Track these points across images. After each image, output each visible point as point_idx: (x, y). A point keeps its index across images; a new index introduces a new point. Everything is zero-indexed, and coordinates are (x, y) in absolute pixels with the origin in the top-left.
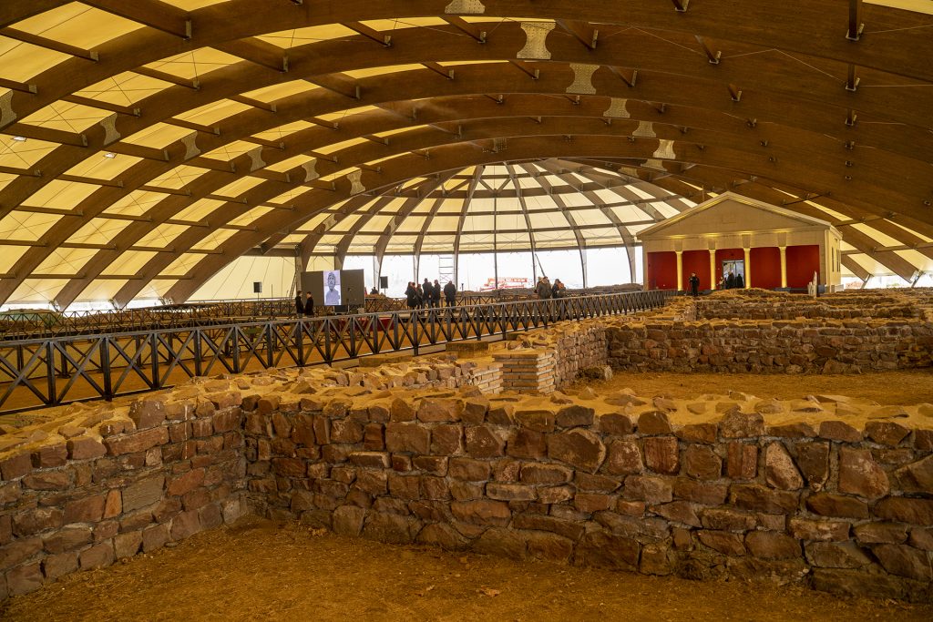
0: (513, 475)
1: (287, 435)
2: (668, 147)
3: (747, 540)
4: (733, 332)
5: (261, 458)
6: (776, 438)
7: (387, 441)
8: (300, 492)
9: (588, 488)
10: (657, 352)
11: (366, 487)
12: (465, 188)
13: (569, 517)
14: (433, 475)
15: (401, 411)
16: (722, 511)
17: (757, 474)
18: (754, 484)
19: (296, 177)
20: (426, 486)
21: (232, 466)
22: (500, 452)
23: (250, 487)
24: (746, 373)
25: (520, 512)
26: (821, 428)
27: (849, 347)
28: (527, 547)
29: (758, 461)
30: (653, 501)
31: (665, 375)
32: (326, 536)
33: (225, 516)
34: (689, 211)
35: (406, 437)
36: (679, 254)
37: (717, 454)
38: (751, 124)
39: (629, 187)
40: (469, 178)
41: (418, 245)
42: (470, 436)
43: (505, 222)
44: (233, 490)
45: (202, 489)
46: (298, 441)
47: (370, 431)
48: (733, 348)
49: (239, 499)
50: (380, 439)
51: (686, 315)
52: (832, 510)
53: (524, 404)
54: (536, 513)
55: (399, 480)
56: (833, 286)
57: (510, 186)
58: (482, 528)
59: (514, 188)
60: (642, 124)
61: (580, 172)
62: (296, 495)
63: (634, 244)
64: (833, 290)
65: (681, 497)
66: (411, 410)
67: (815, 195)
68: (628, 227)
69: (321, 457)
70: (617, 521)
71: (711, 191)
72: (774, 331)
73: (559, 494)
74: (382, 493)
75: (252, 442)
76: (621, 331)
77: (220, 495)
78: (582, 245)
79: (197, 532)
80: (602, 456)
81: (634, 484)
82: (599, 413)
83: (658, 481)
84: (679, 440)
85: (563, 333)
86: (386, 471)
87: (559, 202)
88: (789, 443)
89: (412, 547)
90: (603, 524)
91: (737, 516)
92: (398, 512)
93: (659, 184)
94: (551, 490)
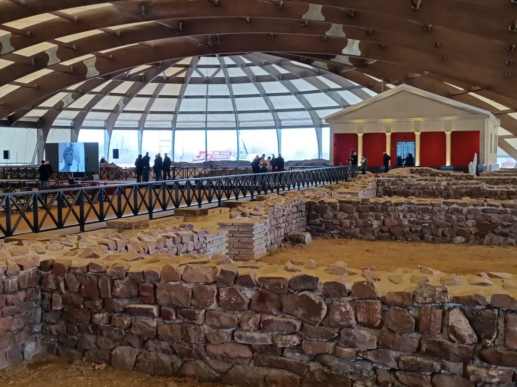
0: (255, 325)
1: (76, 290)
2: (355, 45)
3: (434, 380)
4: (410, 208)
5: (54, 308)
6: (457, 305)
7: (158, 296)
8: (85, 335)
9: (312, 336)
10: (347, 222)
11: (139, 332)
12: (183, 75)
13: (297, 358)
14: (193, 323)
15: (170, 274)
16: (414, 358)
17: (442, 331)
18: (440, 338)
19: (40, 61)
20: (187, 332)
21: (31, 314)
22: (246, 307)
23: (44, 331)
24: (419, 242)
25: (260, 353)
26: (492, 299)
27: (505, 223)
28: (265, 380)
29: (442, 320)
30: (363, 348)
31: (354, 242)
32: (106, 369)
33: (25, 354)
34: (369, 100)
35: (173, 294)
36: (360, 135)
37: (411, 314)
38: (427, 28)
39: (320, 78)
40: (187, 67)
41: (142, 122)
42: (223, 294)
43: (214, 104)
44: (31, 333)
45: (9, 333)
46: (85, 296)
47: (144, 289)
48: (409, 221)
49: (36, 340)
50: (152, 295)
51: (368, 190)
52: (499, 361)
53: (264, 271)
54: (273, 355)
55: (166, 327)
56: (491, 166)
57: (221, 74)
58: (230, 365)
59: (224, 76)
60: (334, 26)
61: (279, 64)
62: (82, 337)
63: (322, 126)
64: (490, 170)
65: (383, 345)
66: (177, 273)
67: (478, 88)
68: (318, 112)
69: (103, 307)
70: (334, 362)
71: (389, 82)
72: (444, 209)
73: (290, 341)
74: (152, 337)
75: (48, 295)
76: (318, 204)
77: (22, 338)
78: (278, 125)
79: (5, 367)
80: (324, 313)
81: (348, 335)
82: (322, 280)
83: (366, 333)
84: (383, 303)
85: (273, 206)
86: (155, 319)
87: (260, 88)
88: (467, 308)
89: (175, 379)
90: (324, 364)
91: (426, 361)
92: (164, 351)
93: (345, 76)
94: (284, 337)
